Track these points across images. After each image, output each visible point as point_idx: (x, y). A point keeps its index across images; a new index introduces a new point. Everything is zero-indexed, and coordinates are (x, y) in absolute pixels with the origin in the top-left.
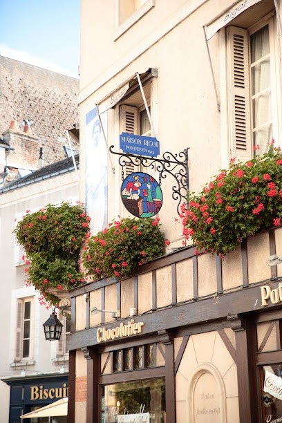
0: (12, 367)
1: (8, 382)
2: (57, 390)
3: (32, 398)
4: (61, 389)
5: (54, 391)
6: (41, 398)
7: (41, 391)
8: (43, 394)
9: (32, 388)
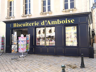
0: (6, 18)
1: (5, 22)
2: (23, 24)
3: (14, 27)
4: (25, 24)
5: (22, 24)
6: (17, 26)
7: (17, 25)
8: (18, 25)
9: (14, 24)
